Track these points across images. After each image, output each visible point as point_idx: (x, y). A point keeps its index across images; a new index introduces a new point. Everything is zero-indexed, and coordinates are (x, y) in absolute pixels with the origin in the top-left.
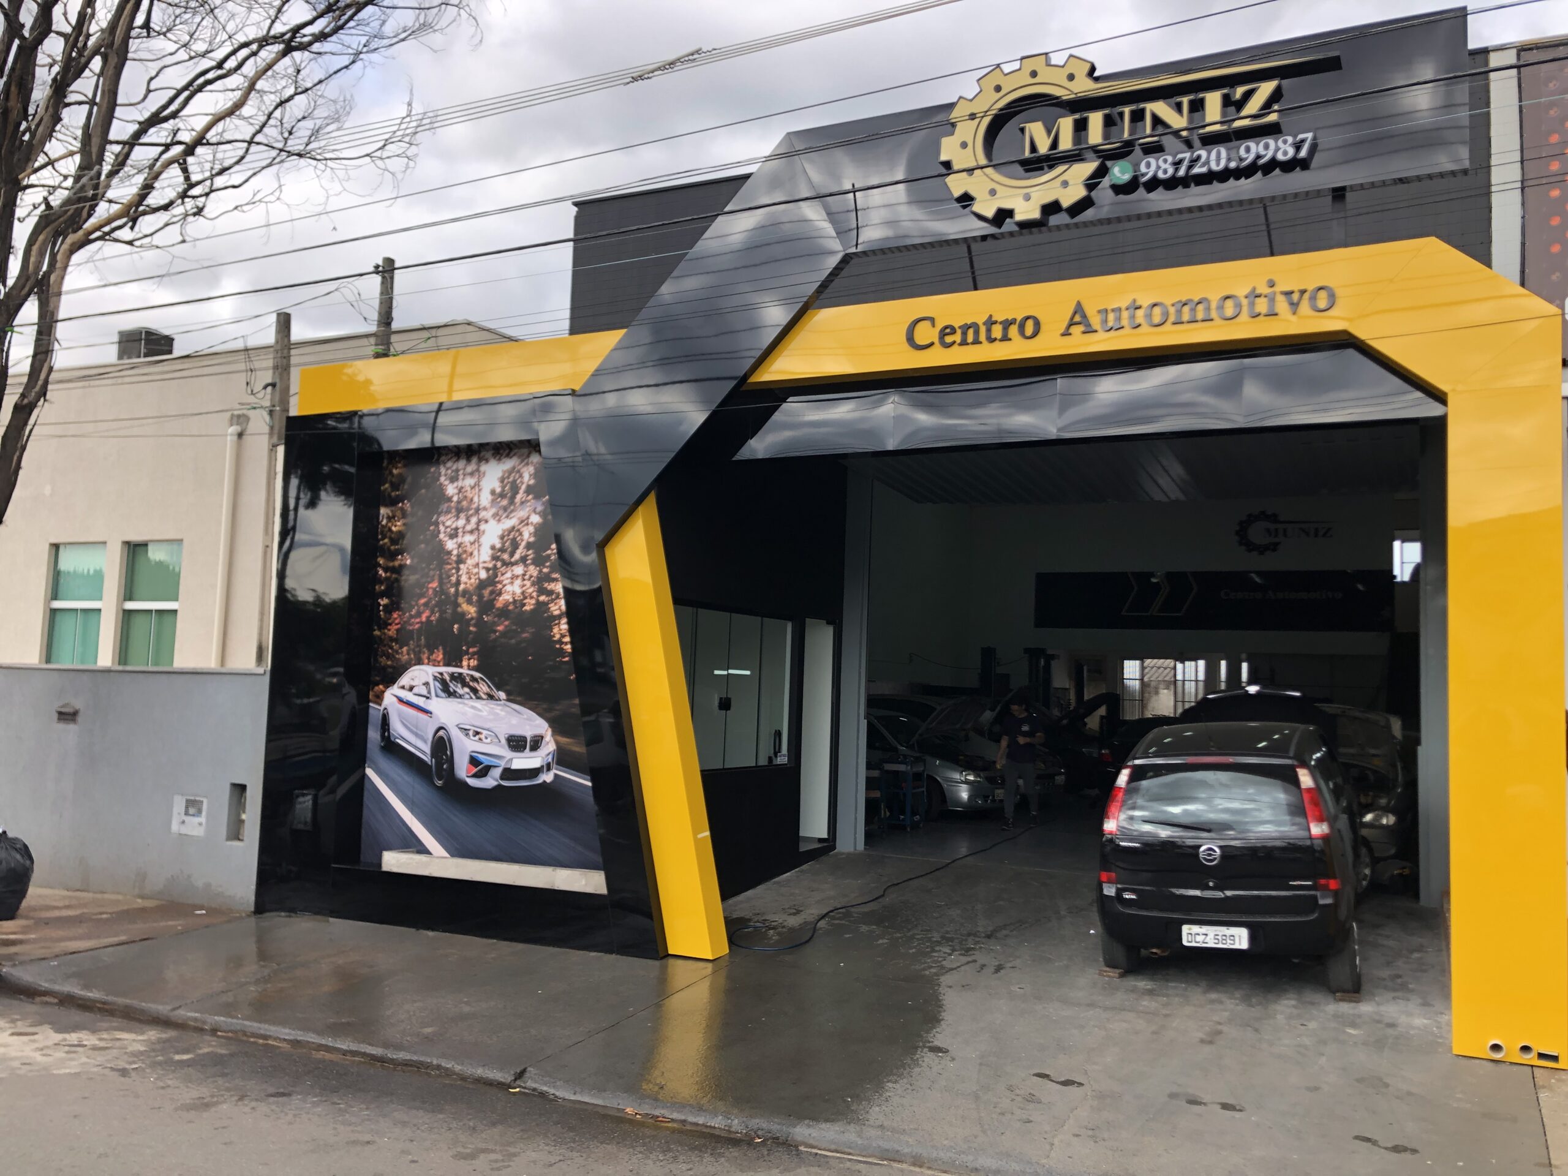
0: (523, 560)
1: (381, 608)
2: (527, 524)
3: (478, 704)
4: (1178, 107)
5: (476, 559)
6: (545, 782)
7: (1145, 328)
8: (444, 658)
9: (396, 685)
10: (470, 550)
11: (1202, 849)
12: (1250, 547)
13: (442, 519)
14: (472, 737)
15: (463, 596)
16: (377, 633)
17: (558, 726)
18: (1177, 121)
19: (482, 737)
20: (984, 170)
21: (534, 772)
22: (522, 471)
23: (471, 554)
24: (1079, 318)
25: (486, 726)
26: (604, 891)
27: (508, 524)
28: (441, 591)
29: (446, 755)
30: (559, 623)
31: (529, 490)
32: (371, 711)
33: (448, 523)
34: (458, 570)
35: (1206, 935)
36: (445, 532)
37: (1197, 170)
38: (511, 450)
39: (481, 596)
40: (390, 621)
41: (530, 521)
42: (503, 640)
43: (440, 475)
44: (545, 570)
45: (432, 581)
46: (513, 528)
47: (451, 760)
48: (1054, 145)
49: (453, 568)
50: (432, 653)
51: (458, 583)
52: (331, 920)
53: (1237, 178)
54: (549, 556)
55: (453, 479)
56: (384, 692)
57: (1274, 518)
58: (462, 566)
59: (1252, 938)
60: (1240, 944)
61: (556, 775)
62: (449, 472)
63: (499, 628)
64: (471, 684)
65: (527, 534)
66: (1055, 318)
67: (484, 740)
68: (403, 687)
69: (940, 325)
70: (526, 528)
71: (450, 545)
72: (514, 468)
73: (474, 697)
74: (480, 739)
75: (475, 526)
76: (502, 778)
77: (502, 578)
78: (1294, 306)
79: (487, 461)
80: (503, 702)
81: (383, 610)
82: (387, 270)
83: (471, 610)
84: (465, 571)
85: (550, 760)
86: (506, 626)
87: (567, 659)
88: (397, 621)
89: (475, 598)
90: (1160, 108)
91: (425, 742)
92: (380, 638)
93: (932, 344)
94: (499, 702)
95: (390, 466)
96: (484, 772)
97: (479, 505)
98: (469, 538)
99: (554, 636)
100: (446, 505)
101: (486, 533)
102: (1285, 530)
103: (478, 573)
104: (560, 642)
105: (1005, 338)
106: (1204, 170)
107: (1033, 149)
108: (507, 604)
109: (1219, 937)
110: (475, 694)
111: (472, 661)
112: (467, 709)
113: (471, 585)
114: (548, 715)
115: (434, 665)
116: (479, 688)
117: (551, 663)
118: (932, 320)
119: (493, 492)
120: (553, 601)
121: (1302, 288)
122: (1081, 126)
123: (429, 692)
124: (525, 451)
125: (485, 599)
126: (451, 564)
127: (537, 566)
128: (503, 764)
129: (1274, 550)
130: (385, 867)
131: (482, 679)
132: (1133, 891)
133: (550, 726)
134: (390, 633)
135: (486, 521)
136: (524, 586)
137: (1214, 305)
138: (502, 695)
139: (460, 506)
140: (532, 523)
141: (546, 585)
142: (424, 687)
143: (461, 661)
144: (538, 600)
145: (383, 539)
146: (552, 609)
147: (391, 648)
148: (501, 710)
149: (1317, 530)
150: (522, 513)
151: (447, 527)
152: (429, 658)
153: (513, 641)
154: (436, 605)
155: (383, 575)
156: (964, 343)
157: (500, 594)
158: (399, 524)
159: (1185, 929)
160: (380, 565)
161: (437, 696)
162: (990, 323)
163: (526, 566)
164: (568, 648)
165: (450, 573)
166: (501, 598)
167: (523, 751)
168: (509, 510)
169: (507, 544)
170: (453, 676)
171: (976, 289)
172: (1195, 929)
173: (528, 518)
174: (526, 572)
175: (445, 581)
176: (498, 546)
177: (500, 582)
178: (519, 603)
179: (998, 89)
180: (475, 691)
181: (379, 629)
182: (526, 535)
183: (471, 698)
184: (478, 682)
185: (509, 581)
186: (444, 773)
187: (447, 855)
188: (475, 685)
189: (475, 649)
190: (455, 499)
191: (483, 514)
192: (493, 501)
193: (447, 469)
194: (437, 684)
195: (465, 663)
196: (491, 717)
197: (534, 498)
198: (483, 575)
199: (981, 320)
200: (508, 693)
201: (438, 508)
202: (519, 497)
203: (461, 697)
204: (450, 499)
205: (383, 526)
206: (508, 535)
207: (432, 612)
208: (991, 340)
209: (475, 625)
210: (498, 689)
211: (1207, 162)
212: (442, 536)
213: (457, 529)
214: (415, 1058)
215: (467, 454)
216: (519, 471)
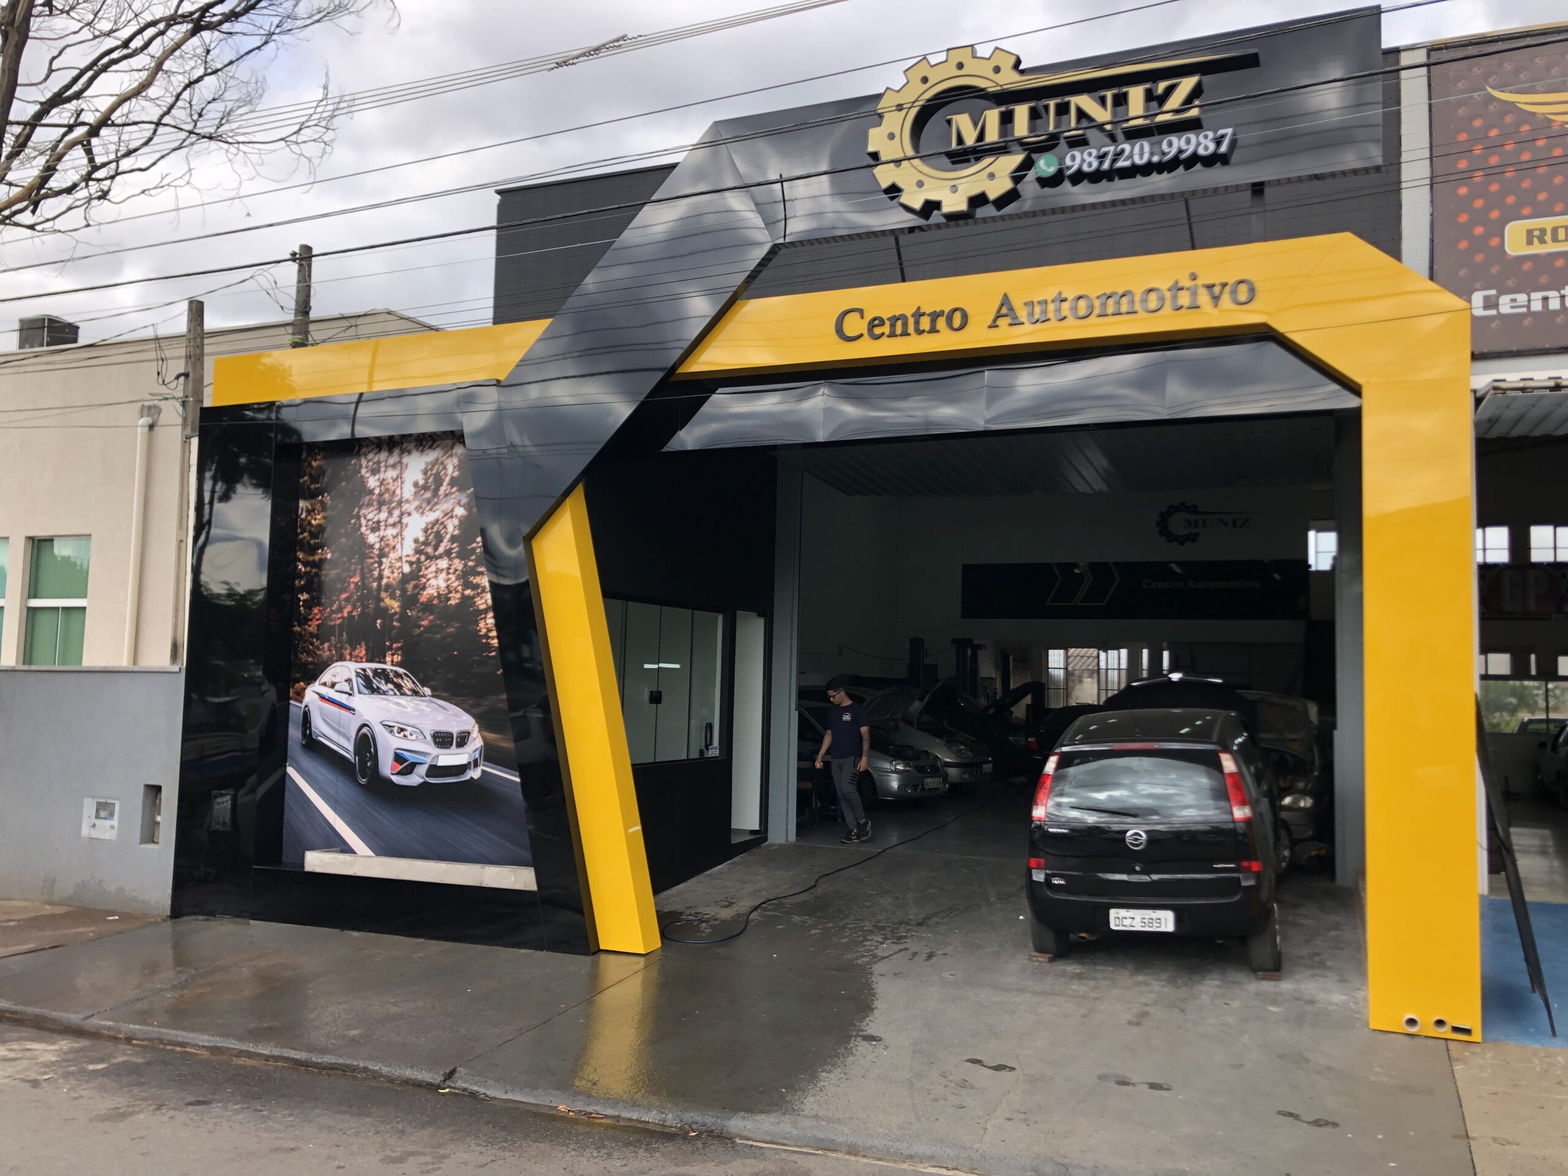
0: (448, 553)
1: (301, 603)
2: (452, 517)
3: (402, 700)
4: (1102, 101)
5: (399, 553)
6: (472, 778)
7: (1071, 321)
8: (367, 654)
9: (317, 682)
10: (393, 544)
11: (1129, 833)
12: (1171, 537)
13: (363, 512)
14: (396, 734)
15: (386, 591)
16: (297, 629)
17: (485, 722)
18: (1102, 115)
19: (407, 733)
20: (911, 161)
21: (461, 769)
22: (445, 463)
23: (394, 548)
24: (1005, 310)
25: (412, 723)
26: (533, 886)
27: (432, 516)
28: (363, 586)
29: (370, 752)
30: (485, 618)
31: (453, 482)
32: (292, 709)
33: (370, 516)
34: (380, 563)
35: (1133, 918)
36: (366, 526)
37: (1121, 163)
38: (434, 441)
39: (404, 591)
40: (310, 617)
41: (454, 513)
42: (426, 635)
43: (361, 467)
44: (471, 564)
45: (354, 576)
46: (437, 520)
47: (375, 758)
48: (981, 137)
49: (376, 562)
50: (354, 649)
51: (381, 577)
52: (252, 922)
53: (1160, 172)
54: (474, 549)
55: (375, 471)
56: (305, 689)
57: (1193, 509)
58: (384, 560)
59: (1178, 921)
60: (1166, 927)
61: (483, 771)
62: (371, 464)
63: (423, 623)
64: (395, 680)
65: (452, 527)
66: (981, 312)
67: (409, 737)
68: (324, 684)
69: (869, 317)
70: (449, 521)
71: (372, 538)
72: (437, 460)
73: (398, 693)
74: (405, 736)
75: (398, 519)
76: (428, 775)
77: (426, 572)
78: (1216, 299)
79: (409, 452)
80: (428, 698)
81: (303, 606)
82: (304, 257)
83: (394, 605)
84: (388, 564)
85: (477, 756)
86: (431, 621)
87: (493, 654)
88: (317, 617)
89: (398, 593)
90: (1084, 101)
91: (348, 739)
92: (300, 633)
93: (861, 335)
94: (424, 698)
95: (310, 459)
96: (409, 769)
97: (402, 498)
98: (391, 532)
99: (480, 631)
100: (368, 498)
101: (409, 527)
102: (1204, 521)
103: (401, 567)
104: (486, 636)
105: (933, 330)
106: (1127, 163)
107: (960, 141)
108: (431, 599)
109: (1146, 921)
110: (399, 691)
111: (396, 656)
112: (391, 705)
113: (394, 579)
114: (474, 711)
115: (357, 662)
116: (403, 684)
117: (477, 658)
118: (861, 312)
119: (416, 485)
120: (478, 594)
121: (1224, 281)
122: (1007, 119)
123: (352, 689)
124: (450, 442)
125: (409, 593)
126: (373, 558)
127: (461, 559)
128: (429, 761)
129: (1194, 540)
130: (308, 867)
131: (405, 674)
132: (1061, 876)
133: (477, 722)
134: (311, 629)
135: (409, 514)
136: (448, 580)
137: (1137, 298)
138: (427, 691)
139: (382, 499)
140: (456, 516)
141: (471, 579)
142: (347, 684)
143: (384, 657)
144: (463, 594)
145: (302, 533)
146: (478, 603)
147: (312, 644)
148: (427, 706)
149: (1235, 521)
150: (446, 506)
151: (368, 521)
152: (351, 654)
153: (438, 636)
154: (358, 600)
155: (303, 570)
156: (892, 335)
157: (424, 588)
158: (318, 517)
159: (1113, 913)
160: (299, 560)
161: (360, 692)
162: (918, 314)
163: (451, 559)
164: (495, 642)
165: (372, 567)
166: (425, 593)
167: (449, 748)
168: (432, 503)
169: (431, 537)
170: (376, 672)
171: (904, 280)
172: (1123, 912)
173: (452, 511)
174: (450, 565)
175: (367, 575)
176: (422, 539)
177: (423, 576)
178: (443, 598)
179: (925, 80)
180: (399, 687)
181: (300, 625)
182: (450, 528)
183: (395, 694)
184: (402, 678)
185: (434, 574)
186: (368, 771)
187: (372, 854)
188: (400, 681)
189: (399, 645)
190: (377, 491)
191: (405, 507)
192: (416, 493)
193: (369, 461)
194: (360, 680)
195: (388, 659)
196: (416, 713)
197: (458, 491)
198: (407, 569)
199: (909, 312)
200: (433, 689)
201: (359, 501)
202: (442, 489)
203: (384, 693)
204: (371, 492)
205: (302, 519)
206: (432, 528)
207: (354, 608)
208: (920, 332)
209: (398, 620)
210: (423, 686)
211: (1131, 156)
212: (363, 529)
213: (379, 522)
214: (341, 1061)
215: (388, 445)
216: (442, 463)
